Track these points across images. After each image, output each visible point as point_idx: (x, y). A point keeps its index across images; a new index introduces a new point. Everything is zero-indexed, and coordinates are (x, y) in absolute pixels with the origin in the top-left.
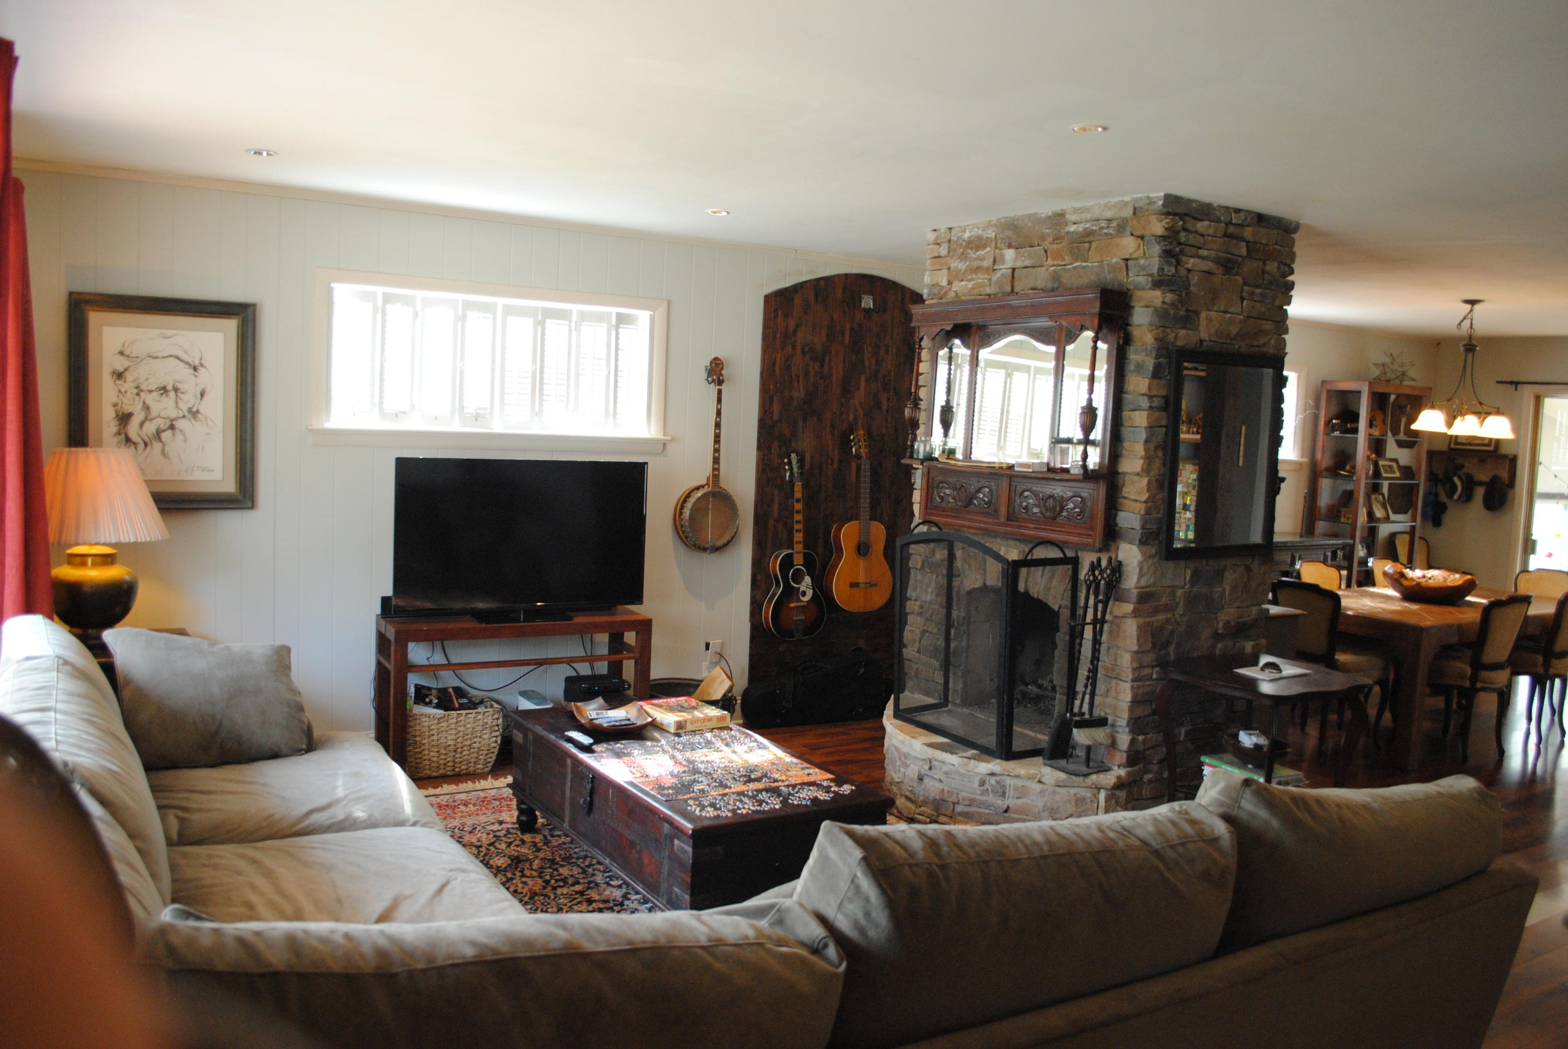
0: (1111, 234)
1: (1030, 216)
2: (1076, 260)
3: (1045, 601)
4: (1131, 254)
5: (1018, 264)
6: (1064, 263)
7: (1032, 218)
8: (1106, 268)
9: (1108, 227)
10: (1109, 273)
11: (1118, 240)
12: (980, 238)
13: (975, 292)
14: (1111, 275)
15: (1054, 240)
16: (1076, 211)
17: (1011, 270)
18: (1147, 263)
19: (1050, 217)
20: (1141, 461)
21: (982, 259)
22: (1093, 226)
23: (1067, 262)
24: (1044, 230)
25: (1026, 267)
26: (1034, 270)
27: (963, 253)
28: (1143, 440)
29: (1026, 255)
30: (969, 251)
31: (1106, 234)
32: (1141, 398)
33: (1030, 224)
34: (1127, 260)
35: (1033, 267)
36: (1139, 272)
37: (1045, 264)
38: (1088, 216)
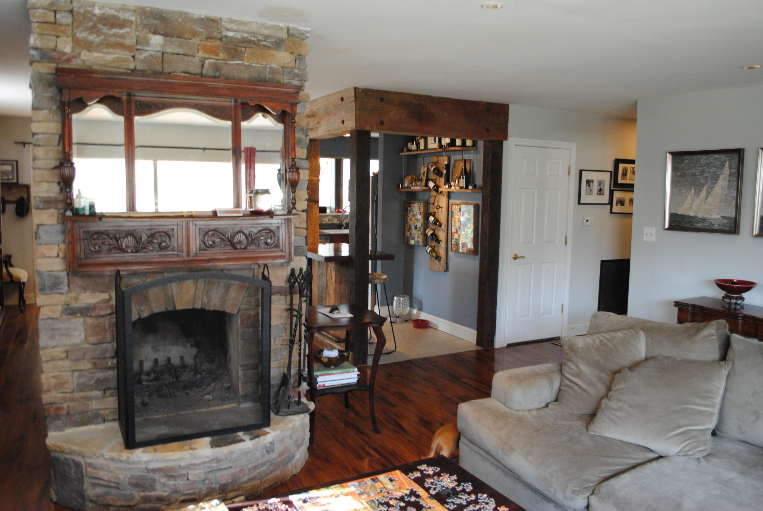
0: (269, 47)
1: (181, 14)
2: (233, 58)
3: (222, 310)
4: (285, 64)
5: (169, 50)
6: (217, 58)
7: (183, 16)
8: (268, 70)
9: (265, 41)
10: (269, 73)
11: (274, 52)
12: (115, 18)
13: (114, 64)
14: (271, 76)
15: (207, 38)
16: (232, 21)
17: (160, 54)
18: (300, 73)
19: (202, 20)
20: (306, 202)
21: (123, 37)
22: (251, 36)
23: (221, 58)
24: (196, 28)
25: (178, 54)
26: (186, 58)
27: (94, 27)
28: (306, 188)
29: (177, 44)
30: (101, 26)
31: (264, 46)
32: (303, 161)
33: (180, 20)
34: (283, 67)
35: (184, 55)
36: (295, 77)
37: (197, 55)
38: (246, 29)
